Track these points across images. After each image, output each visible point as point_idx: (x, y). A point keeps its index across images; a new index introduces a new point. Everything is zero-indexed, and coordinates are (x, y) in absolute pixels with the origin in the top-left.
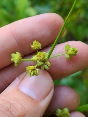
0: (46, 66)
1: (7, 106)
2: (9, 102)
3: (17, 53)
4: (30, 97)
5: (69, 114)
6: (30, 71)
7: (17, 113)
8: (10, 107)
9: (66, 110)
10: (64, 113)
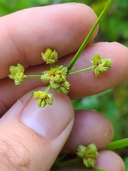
0: (63, 89)
1: (3, 148)
2: (5, 142)
3: (18, 65)
4: (37, 134)
5: (97, 153)
6: (40, 101)
7: (18, 161)
8: (8, 151)
9: (93, 147)
10: (89, 151)
